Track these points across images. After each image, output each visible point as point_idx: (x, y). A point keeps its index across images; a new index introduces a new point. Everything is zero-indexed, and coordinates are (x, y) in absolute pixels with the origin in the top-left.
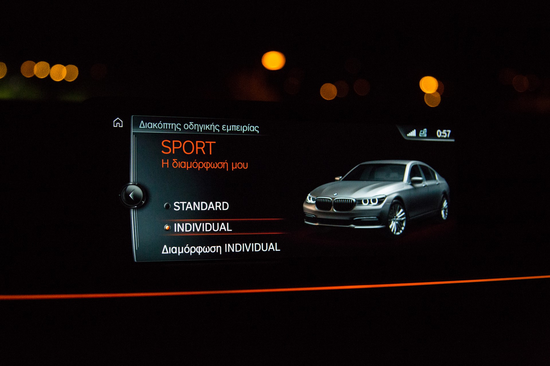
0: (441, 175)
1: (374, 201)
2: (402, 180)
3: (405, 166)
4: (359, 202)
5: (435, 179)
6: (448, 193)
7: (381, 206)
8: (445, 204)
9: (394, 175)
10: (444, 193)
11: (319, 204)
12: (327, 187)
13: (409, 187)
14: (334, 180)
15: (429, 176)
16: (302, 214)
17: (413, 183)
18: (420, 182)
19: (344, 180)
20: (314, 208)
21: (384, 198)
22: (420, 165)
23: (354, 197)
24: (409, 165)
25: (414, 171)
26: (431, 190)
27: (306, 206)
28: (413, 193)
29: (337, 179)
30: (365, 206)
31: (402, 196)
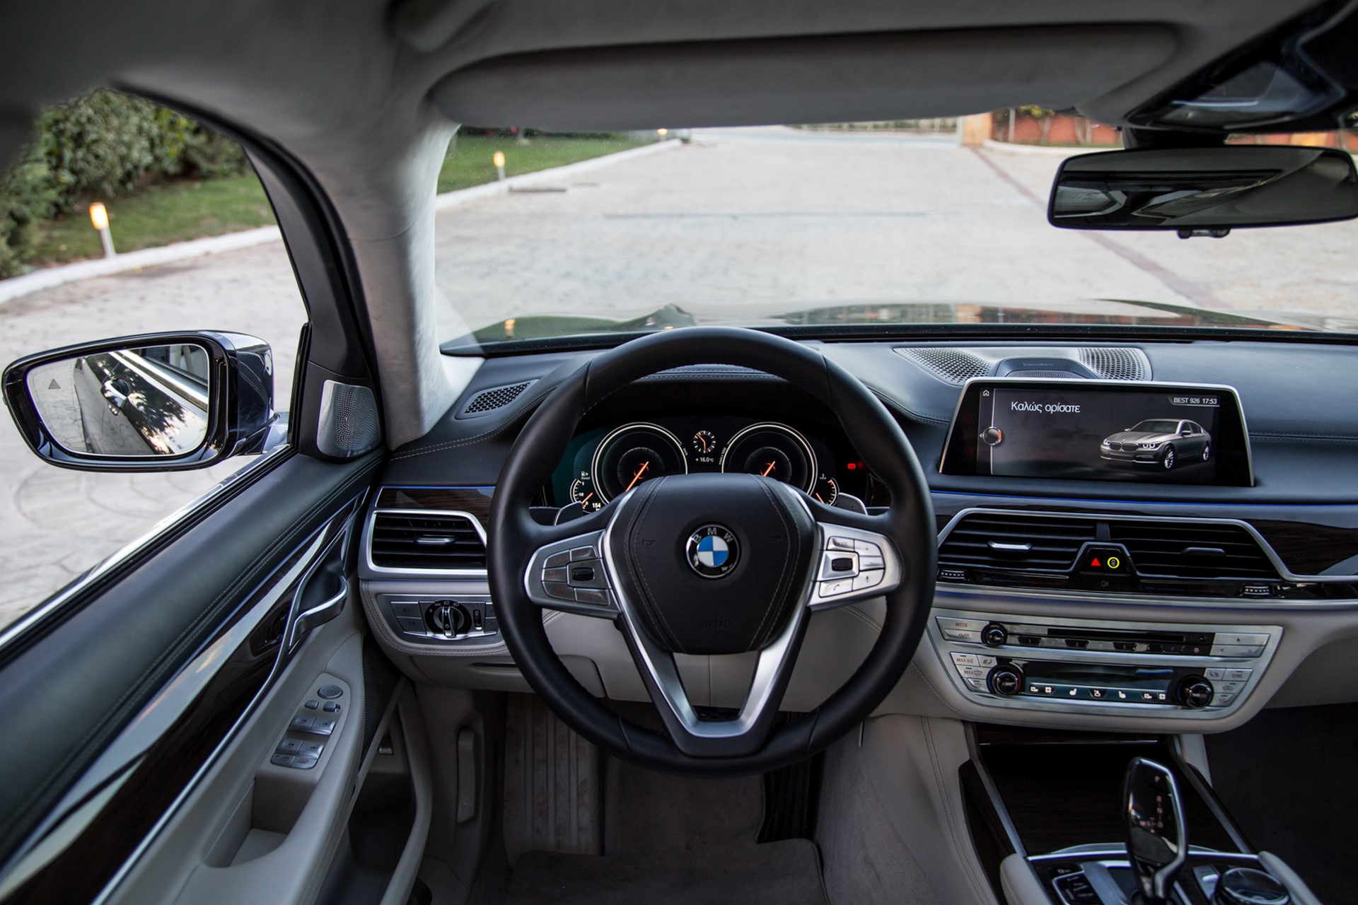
0: (1206, 430)
1: (1152, 445)
2: (1175, 433)
3: (1178, 423)
4: (1141, 446)
5: (1200, 432)
6: (1210, 442)
7: (1157, 449)
8: (1207, 450)
9: (1169, 429)
10: (1207, 442)
11: (1112, 446)
12: (1118, 435)
13: (1181, 437)
14: (1124, 431)
15: (1196, 430)
16: (1100, 452)
17: (1183, 434)
18: (1189, 434)
19: (1132, 431)
20: (1108, 448)
21: (1160, 444)
22: (1190, 423)
23: (1137, 442)
24: (1181, 423)
25: (1184, 427)
26: (1196, 440)
27: (1102, 447)
28: (1182, 442)
29: (1126, 430)
30: (1145, 449)
31: (1174, 443)
